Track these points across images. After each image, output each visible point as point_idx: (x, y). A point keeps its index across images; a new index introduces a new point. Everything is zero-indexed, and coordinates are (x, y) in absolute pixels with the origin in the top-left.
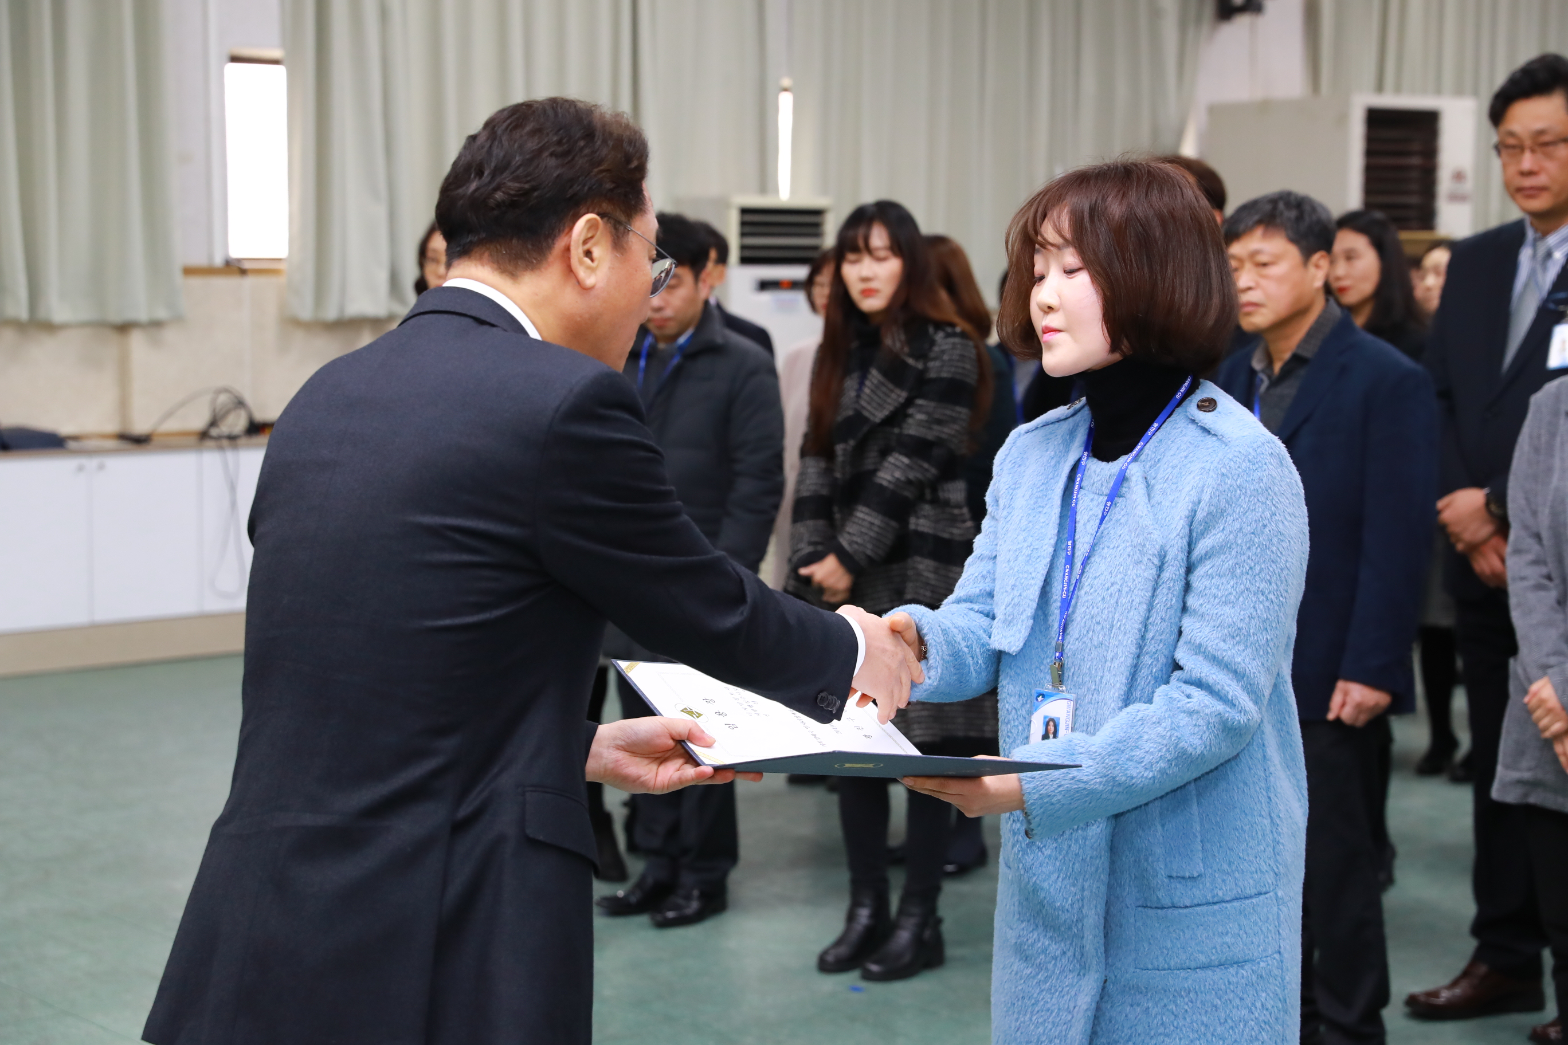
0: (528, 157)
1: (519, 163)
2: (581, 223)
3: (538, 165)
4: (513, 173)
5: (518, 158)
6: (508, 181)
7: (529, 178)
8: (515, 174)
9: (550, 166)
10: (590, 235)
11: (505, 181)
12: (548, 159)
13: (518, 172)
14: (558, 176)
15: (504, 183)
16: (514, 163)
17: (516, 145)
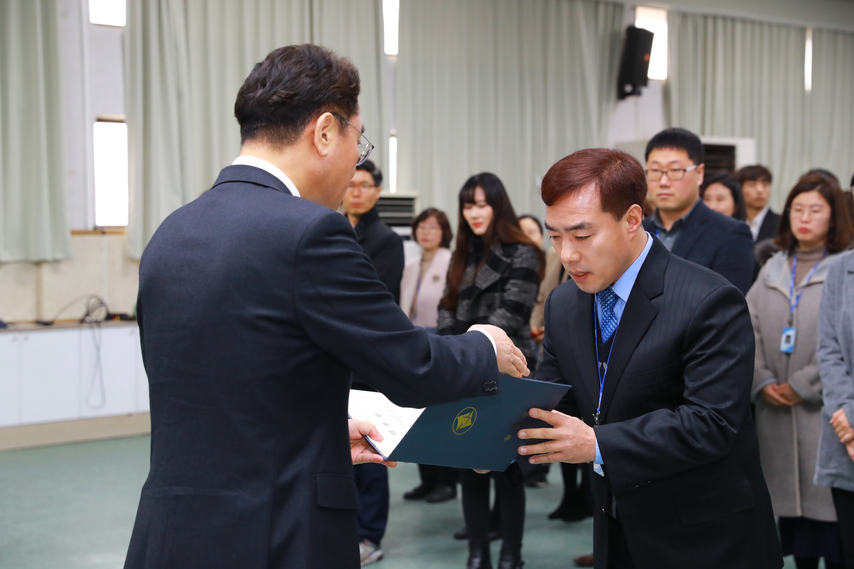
0: (293, 76)
1: (287, 80)
2: (322, 118)
3: (298, 82)
4: (284, 85)
5: (287, 77)
6: (281, 89)
7: (293, 88)
8: (285, 86)
9: (306, 81)
10: (326, 125)
11: (279, 89)
12: (305, 78)
13: (287, 85)
14: (310, 88)
15: (279, 91)
16: (284, 79)
17: (286, 69)
